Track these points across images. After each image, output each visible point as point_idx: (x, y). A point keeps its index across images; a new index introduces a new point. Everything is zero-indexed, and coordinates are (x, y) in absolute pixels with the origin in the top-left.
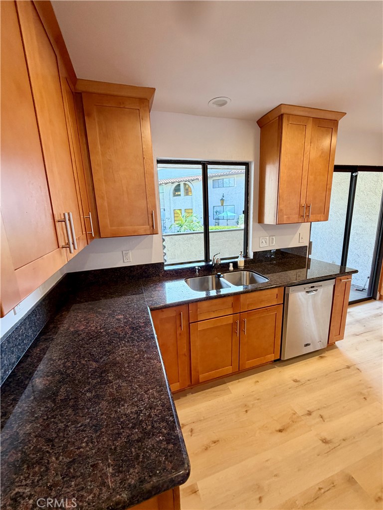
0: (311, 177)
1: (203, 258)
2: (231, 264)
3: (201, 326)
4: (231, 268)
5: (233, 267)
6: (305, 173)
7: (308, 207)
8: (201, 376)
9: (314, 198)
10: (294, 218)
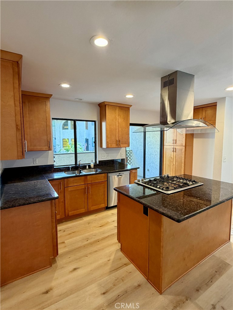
0: (120, 129)
1: (74, 164)
2: (87, 166)
3: (70, 189)
4: (87, 168)
5: (88, 167)
6: (117, 128)
7: (119, 141)
8: (70, 213)
9: (122, 138)
10: (114, 145)
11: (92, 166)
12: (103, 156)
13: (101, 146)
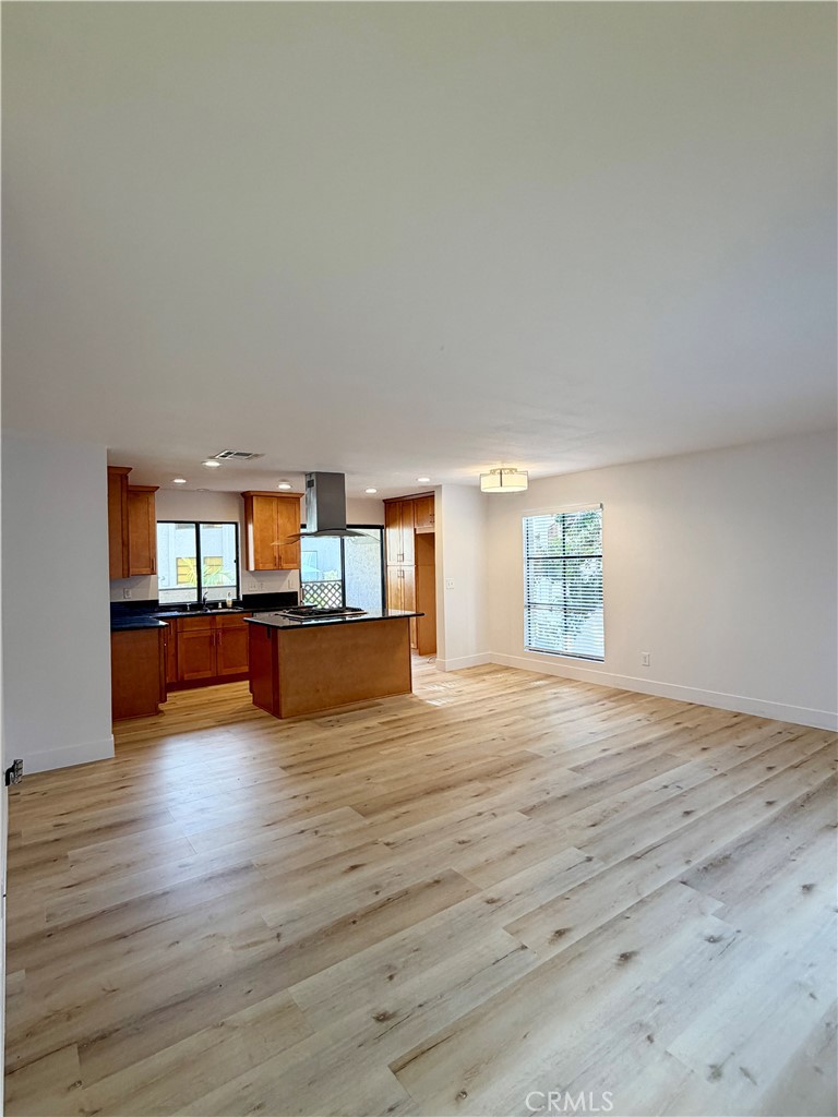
1: (195, 601)
2: (220, 603)
4: (220, 606)
5: (222, 604)
6: (275, 534)
7: (280, 558)
8: (185, 676)
9: (286, 552)
10: (271, 566)
11: (230, 604)
12: (252, 587)
13: (247, 568)
